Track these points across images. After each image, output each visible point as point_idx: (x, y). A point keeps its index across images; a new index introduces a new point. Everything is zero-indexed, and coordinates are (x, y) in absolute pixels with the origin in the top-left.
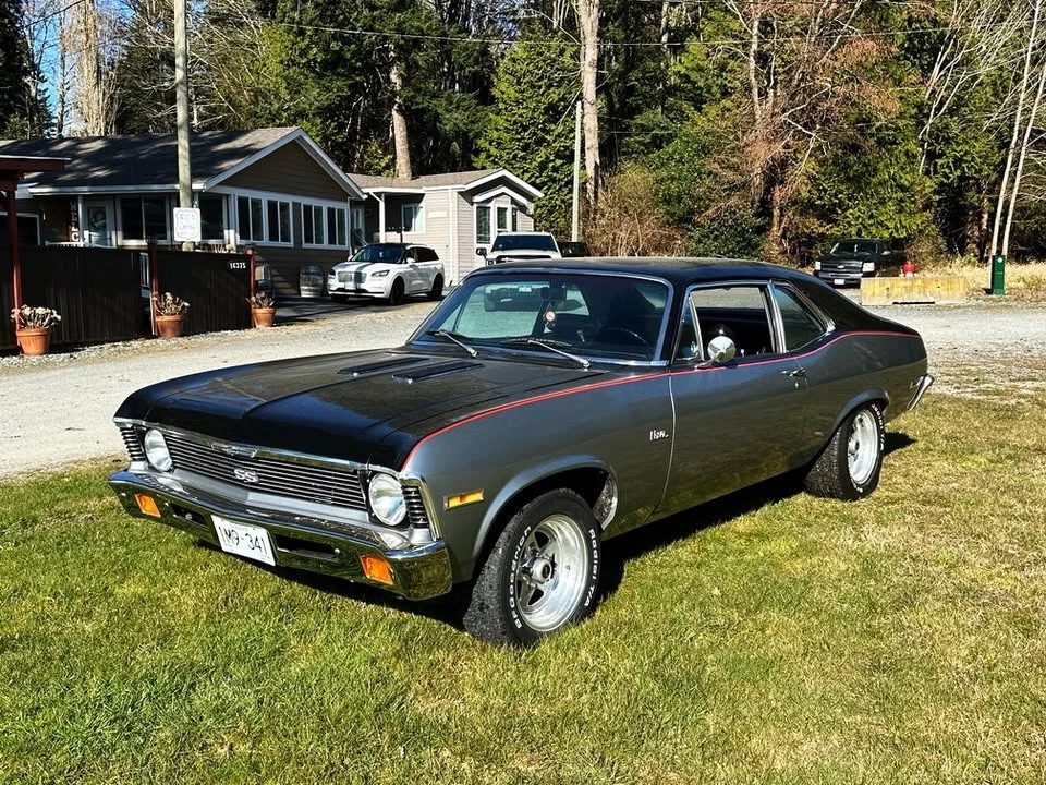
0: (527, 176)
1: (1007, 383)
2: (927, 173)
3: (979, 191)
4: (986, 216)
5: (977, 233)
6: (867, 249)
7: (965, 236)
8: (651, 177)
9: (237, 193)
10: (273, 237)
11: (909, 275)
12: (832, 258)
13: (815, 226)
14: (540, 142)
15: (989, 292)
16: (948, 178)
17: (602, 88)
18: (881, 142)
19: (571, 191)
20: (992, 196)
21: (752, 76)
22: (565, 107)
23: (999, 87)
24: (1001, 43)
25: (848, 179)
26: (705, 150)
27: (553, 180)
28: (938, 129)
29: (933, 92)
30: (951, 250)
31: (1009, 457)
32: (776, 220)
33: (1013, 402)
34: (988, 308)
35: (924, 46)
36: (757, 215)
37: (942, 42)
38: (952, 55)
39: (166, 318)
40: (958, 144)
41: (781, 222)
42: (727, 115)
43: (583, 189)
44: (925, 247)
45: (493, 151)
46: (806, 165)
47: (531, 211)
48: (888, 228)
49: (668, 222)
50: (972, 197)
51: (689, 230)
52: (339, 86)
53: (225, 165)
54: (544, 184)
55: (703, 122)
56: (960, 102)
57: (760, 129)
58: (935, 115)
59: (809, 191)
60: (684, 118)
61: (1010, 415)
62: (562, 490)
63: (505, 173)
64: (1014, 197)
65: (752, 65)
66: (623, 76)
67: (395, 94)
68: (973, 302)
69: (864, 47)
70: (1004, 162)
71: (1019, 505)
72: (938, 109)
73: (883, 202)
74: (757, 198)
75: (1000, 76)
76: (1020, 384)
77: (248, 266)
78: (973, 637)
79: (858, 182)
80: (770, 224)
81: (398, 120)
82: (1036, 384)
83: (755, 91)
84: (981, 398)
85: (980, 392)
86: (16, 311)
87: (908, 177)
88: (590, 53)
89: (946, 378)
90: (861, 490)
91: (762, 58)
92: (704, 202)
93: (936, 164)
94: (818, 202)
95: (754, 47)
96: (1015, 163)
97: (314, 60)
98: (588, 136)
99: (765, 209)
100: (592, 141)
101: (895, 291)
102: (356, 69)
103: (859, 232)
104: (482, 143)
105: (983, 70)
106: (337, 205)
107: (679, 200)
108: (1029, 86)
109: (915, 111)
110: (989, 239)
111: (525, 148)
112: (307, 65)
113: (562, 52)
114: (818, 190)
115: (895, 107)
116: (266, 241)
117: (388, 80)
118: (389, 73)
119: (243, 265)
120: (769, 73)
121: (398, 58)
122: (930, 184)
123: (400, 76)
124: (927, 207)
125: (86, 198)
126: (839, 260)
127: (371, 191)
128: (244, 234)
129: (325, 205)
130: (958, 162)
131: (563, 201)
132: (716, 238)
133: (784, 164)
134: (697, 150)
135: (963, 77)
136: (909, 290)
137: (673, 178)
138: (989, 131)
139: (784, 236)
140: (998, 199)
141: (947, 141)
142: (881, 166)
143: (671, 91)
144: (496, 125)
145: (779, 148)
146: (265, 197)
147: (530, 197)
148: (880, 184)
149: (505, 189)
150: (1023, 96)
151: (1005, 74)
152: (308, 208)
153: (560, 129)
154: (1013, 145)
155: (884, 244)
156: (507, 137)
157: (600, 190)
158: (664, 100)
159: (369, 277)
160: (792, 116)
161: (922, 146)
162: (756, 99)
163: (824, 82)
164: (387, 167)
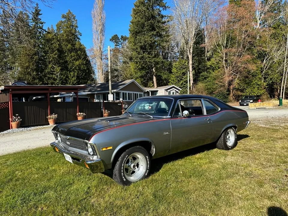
0: (179, 86)
1: (278, 124)
2: (264, 82)
3: (277, 85)
4: (279, 90)
5: (277, 94)
6: (251, 97)
7: (274, 95)
8: (204, 85)
9: (122, 92)
10: (129, 99)
11: (260, 102)
12: (243, 99)
13: (240, 93)
14: (181, 79)
15: (279, 105)
16: (269, 82)
17: (194, 68)
18: (253, 76)
19: (187, 89)
20: (279, 86)
21: (224, 64)
22: (186, 73)
23: (279, 64)
24: (279, 54)
25: (246, 83)
26: (215, 79)
27: (184, 87)
28: (266, 73)
29: (264, 65)
30: (271, 97)
31: (272, 140)
32: (231, 92)
33: (278, 128)
34: (278, 109)
35: (262, 56)
36: (227, 91)
37: (265, 55)
38: (268, 58)
39: (106, 114)
40: (271, 75)
41: (232, 93)
42: (219, 72)
43: (190, 88)
44: (264, 97)
45: (172, 82)
46: (236, 81)
47: (179, 93)
48: (256, 93)
49: (208, 93)
50: (275, 86)
51: (212, 95)
52: (144, 72)
53: (120, 87)
54: (182, 87)
55: (214, 74)
56: (271, 67)
57: (226, 75)
58: (265, 70)
59: (238, 86)
60: (210, 73)
61: (276, 131)
62: (138, 146)
63: (174, 86)
64: (285, 86)
65: (224, 62)
66: (198, 66)
67: (154, 73)
68: (275, 108)
69: (247, 57)
70: (282, 79)
71: (270, 152)
72: (266, 69)
73: (254, 88)
74: (227, 88)
75: (280, 61)
76: (281, 124)
77: (122, 104)
78: (244, 187)
79: (249, 84)
80: (230, 93)
81: (154, 77)
82: (285, 124)
83: (225, 67)
84: (270, 127)
85: (270, 126)
86: (78, 114)
87: (260, 82)
88: (191, 62)
89: (263, 123)
90: (230, 148)
91: (226, 61)
92: (216, 89)
93: (266, 80)
94: (240, 88)
95: (224, 59)
96: (285, 79)
97: (140, 68)
98: (191, 78)
99: (229, 90)
100: (192, 79)
101: (257, 106)
102: (147, 69)
103: (249, 94)
104: (170, 80)
105: (275, 60)
106: (141, 93)
107: (210, 89)
108: (286, 63)
109: (260, 69)
110: (280, 95)
111: (178, 81)
112: (138, 69)
113: (185, 63)
114: (240, 86)
115: (255, 68)
116: (127, 100)
117: (153, 71)
118: (153, 69)
119: (121, 104)
120: (227, 63)
121: (154, 66)
122: (265, 84)
123: (154, 69)
124: (265, 88)
125: (96, 94)
126: (245, 100)
127: (148, 90)
128: (123, 99)
129: (139, 93)
130: (271, 79)
131: (186, 90)
132: (218, 96)
133: (232, 81)
134: (213, 79)
135: (271, 62)
136: (260, 105)
137: (208, 85)
138: (278, 72)
139: (233, 95)
140: (281, 86)
141: (268, 75)
142: (253, 80)
143: (208, 68)
144: (173, 77)
145: (231, 78)
146: (127, 92)
147: (179, 90)
148: (253, 84)
149: (174, 89)
150: (285, 65)
151: (281, 61)
152: (135, 94)
153: (185, 77)
154: (284, 75)
155: (255, 96)
156: (175, 79)
157: (193, 88)
158: (207, 70)
159: (146, 106)
160: (233, 71)
161: (263, 76)
162: (225, 68)
163: (239, 64)
164: (153, 86)
